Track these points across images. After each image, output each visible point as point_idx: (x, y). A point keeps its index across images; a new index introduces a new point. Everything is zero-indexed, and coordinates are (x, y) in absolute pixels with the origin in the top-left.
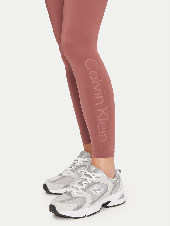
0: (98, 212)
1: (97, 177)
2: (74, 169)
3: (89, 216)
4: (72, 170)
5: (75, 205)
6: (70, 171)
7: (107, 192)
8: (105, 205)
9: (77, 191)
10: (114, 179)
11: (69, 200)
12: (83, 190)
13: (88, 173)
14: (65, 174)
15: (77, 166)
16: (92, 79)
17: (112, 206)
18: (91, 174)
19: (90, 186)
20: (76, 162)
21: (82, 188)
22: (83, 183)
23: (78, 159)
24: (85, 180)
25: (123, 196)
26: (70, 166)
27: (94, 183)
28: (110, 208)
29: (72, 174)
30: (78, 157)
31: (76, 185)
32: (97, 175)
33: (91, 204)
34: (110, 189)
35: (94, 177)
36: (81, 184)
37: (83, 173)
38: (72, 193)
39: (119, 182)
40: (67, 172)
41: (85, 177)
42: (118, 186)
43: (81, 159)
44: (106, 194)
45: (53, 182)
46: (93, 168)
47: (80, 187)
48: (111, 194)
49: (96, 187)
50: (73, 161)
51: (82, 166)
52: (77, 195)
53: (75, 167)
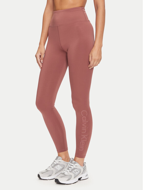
0: (77, 182)
1: (76, 166)
2: (53, 166)
3: (73, 183)
4: (52, 167)
5: (67, 179)
6: (51, 167)
7: (81, 173)
8: (79, 179)
9: (67, 172)
10: (84, 167)
11: (64, 176)
12: (70, 171)
13: (71, 164)
14: (49, 169)
15: (55, 164)
17: (83, 180)
18: (73, 165)
19: (73, 170)
20: (54, 162)
21: (69, 171)
22: (69, 168)
23: (55, 161)
24: (70, 167)
25: (87, 175)
26: (51, 164)
27: (74, 169)
28: (82, 180)
29: (52, 169)
30: (55, 160)
31: (66, 170)
32: (76, 165)
33: (74, 178)
34: (82, 172)
35: (74, 166)
36: (68, 169)
37: (69, 164)
38: (65, 173)
39: (86, 168)
40: (50, 168)
41: (70, 166)
42: (85, 170)
43: (57, 160)
44: (80, 174)
45: (42, 173)
46: (74, 162)
47: (68, 171)
48: (82, 174)
49: (75, 170)
50: (53, 162)
51: (57, 164)
52: (67, 174)
53: (54, 165)
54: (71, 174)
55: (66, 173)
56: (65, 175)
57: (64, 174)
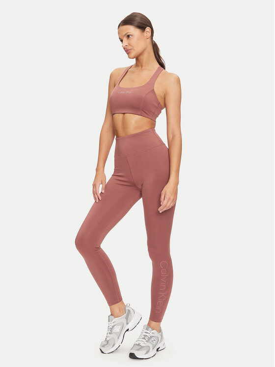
1: (152, 333)
9: (144, 343)
10: (160, 333)
11: (140, 348)
12: (146, 341)
16: (162, 274)
17: (160, 350)
19: (149, 338)
39: (163, 335)
41: (146, 334)
44: (158, 343)
47: (144, 340)
48: (160, 343)
49: (152, 339)
51: (113, 327)
52: (144, 345)
53: (111, 330)
54: (148, 344)
55: (142, 344)
56: (142, 347)
57: (139, 345)
